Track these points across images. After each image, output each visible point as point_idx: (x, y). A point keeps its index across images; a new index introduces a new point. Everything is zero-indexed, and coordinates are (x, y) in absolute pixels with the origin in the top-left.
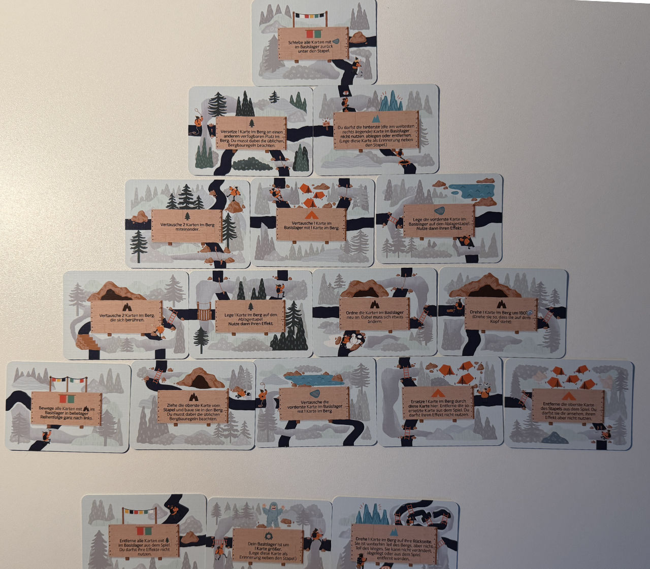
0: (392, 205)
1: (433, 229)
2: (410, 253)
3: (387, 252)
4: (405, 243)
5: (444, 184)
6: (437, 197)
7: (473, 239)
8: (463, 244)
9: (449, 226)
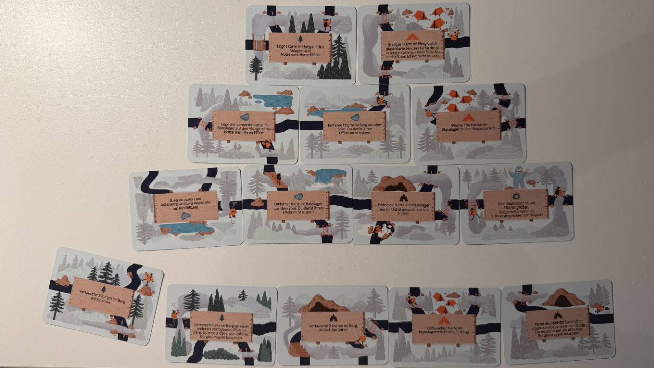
0: (203, 111)
1: (239, 133)
2: (218, 154)
3: (197, 152)
4: (213, 145)
5: (249, 94)
6: (243, 105)
7: (274, 143)
8: (264, 147)
9: (253, 131)
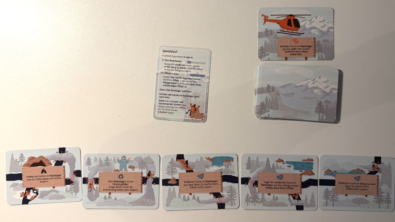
0: (251, 172)
1: (276, 188)
2: (262, 203)
3: (248, 202)
4: (259, 197)
5: (282, 161)
6: (279, 168)
7: (300, 195)
8: (294, 198)
9: (286, 187)
